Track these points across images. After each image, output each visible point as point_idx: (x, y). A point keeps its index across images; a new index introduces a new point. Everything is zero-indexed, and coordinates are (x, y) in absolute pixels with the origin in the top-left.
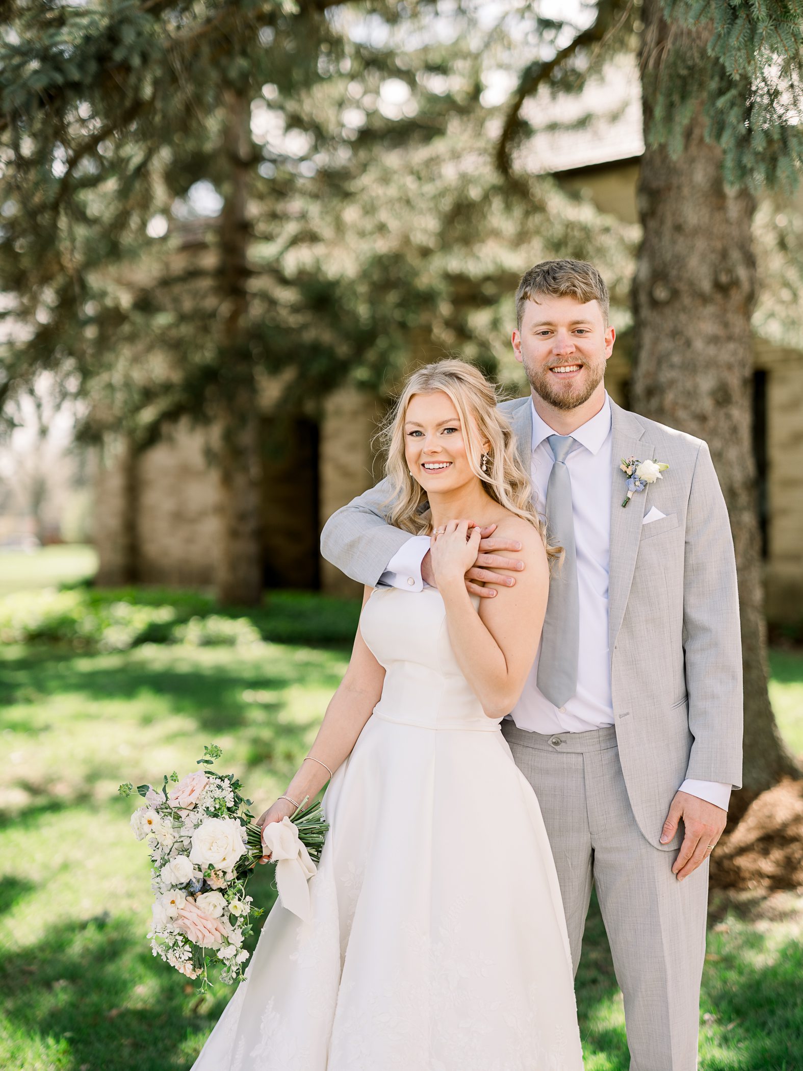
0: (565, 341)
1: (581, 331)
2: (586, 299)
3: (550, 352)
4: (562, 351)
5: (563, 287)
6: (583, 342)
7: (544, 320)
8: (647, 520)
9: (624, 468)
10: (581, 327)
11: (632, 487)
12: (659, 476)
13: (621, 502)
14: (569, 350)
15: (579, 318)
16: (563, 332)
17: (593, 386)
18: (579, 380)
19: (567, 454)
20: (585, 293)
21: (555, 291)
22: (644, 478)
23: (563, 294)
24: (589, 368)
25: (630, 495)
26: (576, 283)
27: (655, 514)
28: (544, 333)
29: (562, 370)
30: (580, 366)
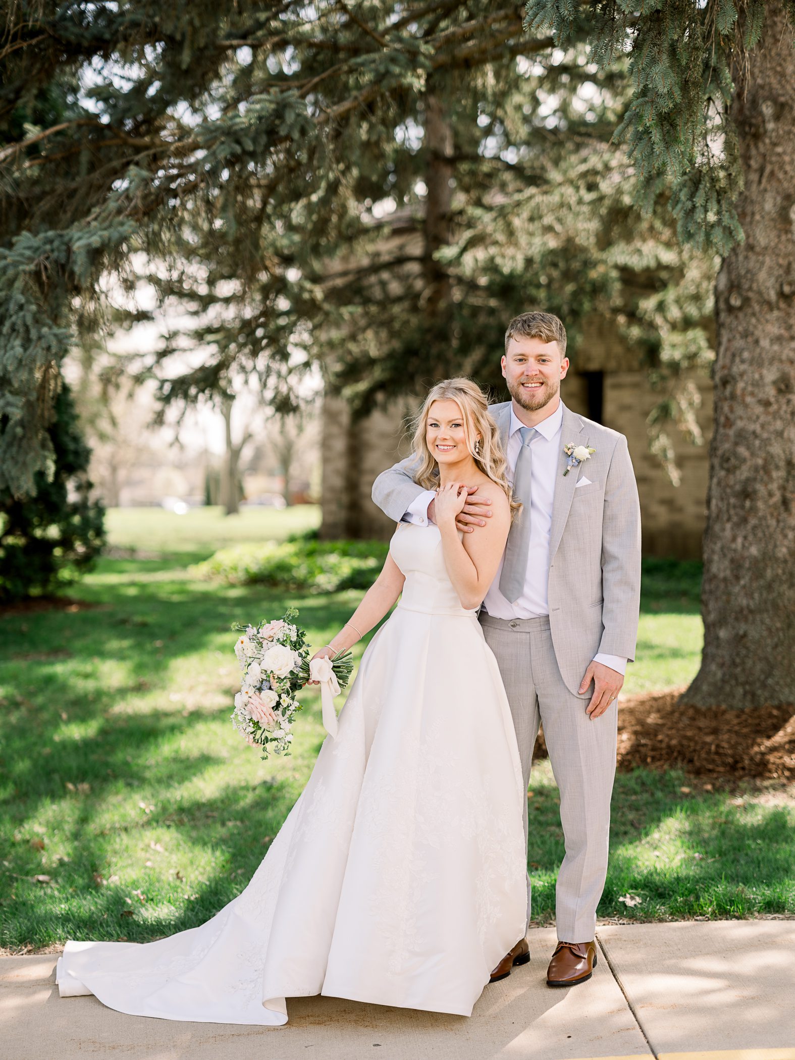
0: (533, 366)
1: (544, 361)
2: (548, 340)
3: (523, 373)
4: (530, 374)
5: (533, 332)
6: (545, 368)
7: (520, 352)
8: (578, 485)
9: (566, 450)
10: (544, 358)
11: (570, 463)
12: (589, 456)
13: (563, 472)
14: (534, 373)
15: (543, 353)
16: (532, 360)
17: (550, 396)
18: (540, 394)
19: (531, 440)
20: (548, 336)
21: (529, 334)
22: (578, 457)
23: (533, 337)
24: (547, 385)
25: (569, 468)
26: (542, 329)
27: (584, 481)
28: (520, 360)
29: (530, 385)
30: (542, 384)
